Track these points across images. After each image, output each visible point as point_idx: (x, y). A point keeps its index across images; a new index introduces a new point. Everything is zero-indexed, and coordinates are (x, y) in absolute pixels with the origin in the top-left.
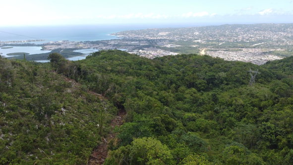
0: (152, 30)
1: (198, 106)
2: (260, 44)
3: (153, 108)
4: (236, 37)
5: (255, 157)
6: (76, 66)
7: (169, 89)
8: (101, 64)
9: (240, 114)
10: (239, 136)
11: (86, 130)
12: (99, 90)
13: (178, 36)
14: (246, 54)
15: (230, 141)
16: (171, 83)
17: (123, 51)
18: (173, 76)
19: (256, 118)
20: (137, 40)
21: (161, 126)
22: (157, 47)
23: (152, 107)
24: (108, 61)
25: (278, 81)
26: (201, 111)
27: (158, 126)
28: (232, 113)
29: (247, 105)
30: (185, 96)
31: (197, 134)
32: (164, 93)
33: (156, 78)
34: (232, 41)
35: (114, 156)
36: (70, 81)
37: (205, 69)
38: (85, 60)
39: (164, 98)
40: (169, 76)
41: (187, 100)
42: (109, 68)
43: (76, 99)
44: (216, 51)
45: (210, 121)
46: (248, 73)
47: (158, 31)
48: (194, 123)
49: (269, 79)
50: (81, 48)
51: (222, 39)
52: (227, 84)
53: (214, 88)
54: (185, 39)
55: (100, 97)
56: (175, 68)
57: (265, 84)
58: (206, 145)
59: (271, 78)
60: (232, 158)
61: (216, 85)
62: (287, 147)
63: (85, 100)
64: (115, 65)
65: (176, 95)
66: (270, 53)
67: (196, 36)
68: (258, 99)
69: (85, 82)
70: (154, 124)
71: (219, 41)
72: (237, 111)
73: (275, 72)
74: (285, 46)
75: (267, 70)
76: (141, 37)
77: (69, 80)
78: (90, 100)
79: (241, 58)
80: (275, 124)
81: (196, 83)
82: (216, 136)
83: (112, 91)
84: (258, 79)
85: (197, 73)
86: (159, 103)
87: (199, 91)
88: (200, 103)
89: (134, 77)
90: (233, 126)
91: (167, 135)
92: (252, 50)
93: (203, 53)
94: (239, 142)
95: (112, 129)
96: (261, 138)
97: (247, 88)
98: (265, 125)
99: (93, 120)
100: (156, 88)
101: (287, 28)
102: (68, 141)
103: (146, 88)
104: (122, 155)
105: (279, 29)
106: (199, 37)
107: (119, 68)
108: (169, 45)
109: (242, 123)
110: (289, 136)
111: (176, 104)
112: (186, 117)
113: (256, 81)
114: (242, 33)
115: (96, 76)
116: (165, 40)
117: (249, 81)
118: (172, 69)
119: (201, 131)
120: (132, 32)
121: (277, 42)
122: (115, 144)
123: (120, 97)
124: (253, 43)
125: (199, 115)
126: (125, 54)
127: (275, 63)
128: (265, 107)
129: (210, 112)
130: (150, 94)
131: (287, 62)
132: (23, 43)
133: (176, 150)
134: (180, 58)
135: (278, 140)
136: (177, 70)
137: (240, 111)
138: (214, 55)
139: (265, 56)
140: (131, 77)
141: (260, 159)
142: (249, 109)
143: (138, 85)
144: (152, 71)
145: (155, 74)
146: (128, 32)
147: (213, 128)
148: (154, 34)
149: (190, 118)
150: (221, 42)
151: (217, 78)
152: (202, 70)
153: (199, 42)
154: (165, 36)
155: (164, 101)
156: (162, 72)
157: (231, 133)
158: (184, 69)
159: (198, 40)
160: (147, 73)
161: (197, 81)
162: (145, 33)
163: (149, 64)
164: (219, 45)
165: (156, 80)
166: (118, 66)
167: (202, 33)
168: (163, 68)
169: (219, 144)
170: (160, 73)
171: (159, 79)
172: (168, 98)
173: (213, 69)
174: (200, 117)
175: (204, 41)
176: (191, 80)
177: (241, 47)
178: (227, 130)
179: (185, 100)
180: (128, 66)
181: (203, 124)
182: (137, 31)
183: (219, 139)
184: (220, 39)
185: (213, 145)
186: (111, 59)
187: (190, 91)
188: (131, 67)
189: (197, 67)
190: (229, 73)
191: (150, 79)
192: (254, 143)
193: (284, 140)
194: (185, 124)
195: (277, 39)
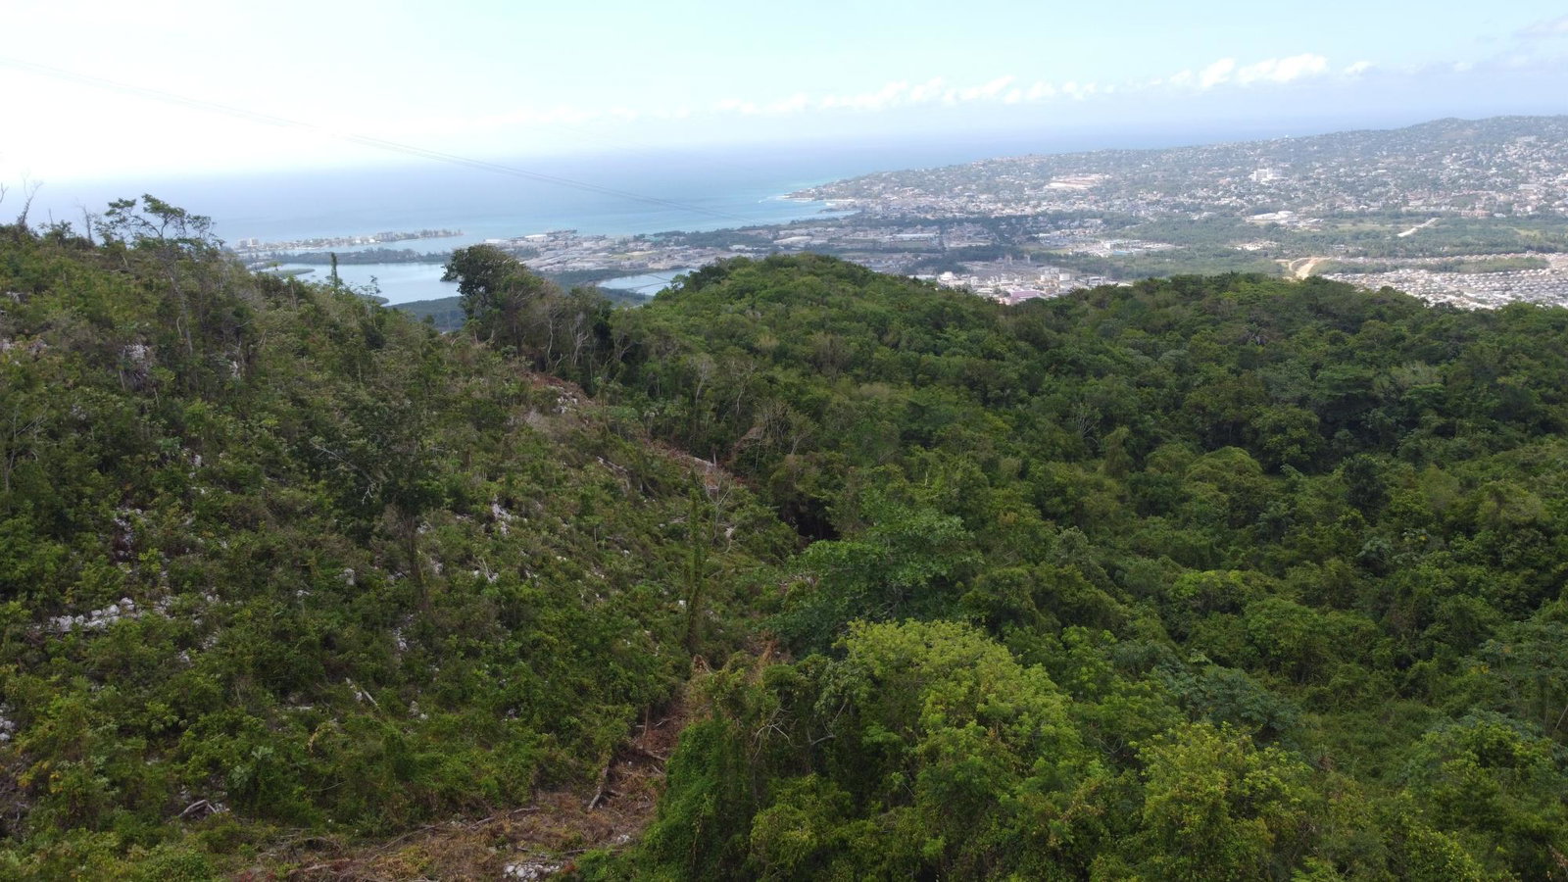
0: (1010, 166)
1: (1261, 538)
4: (1504, 188)
7: (1096, 453)
8: (725, 319)
9: (1529, 580)
11: (613, 615)
12: (703, 438)
13: (1157, 196)
16: (1109, 421)
18: (1123, 386)
20: (926, 224)
21: (1033, 621)
22: (1035, 257)
24: (759, 304)
26: (1274, 561)
28: (1474, 571)
30: (1187, 489)
34: (1479, 212)
37: (1310, 352)
39: (1060, 490)
41: (1201, 507)
42: (767, 341)
44: (1382, 269)
45: (1334, 616)
47: (1047, 168)
48: (1236, 621)
50: (638, 271)
51: (1414, 204)
52: (1446, 432)
54: (1197, 209)
55: (707, 475)
56: (1134, 346)
61: (1379, 439)
64: (797, 326)
65: (1135, 486)
67: (1262, 189)
69: (630, 395)
71: (1398, 216)
72: (1508, 559)
76: (952, 205)
78: (654, 483)
81: (1257, 423)
82: (1369, 704)
83: (769, 442)
85: (1260, 372)
86: (1030, 514)
87: (1272, 467)
88: (1274, 520)
89: (899, 387)
100: (1018, 445)
102: (508, 659)
103: (957, 438)
106: (1281, 196)
107: (821, 339)
108: (1107, 244)
111: (1130, 532)
112: (1188, 591)
114: (1543, 165)
115: (694, 370)
116: (1081, 216)
118: (1117, 351)
119: (1274, 667)
120: (903, 179)
123: (815, 472)
125: (1261, 578)
129: (1333, 564)
132: (362, 249)
134: (1161, 296)
136: (1147, 359)
137: (1525, 562)
140: (881, 390)
143: (915, 426)
144: (1003, 359)
145: (1015, 376)
146: (884, 180)
147: (1352, 655)
148: (1021, 187)
149: (1208, 596)
150: (1411, 222)
151: (1381, 395)
152: (1293, 353)
153: (1282, 222)
154: (1084, 196)
155: (1063, 508)
156: (1061, 365)
157: (1462, 688)
158: (1181, 352)
159: (1276, 211)
160: (970, 367)
161: (1259, 415)
162: (975, 181)
163: (984, 322)
164: (1401, 235)
165: (1019, 406)
166: (818, 330)
167: (1297, 176)
168: (1061, 345)
169: (1385, 744)
170: (1047, 368)
171: (1035, 399)
172: (1082, 494)
173: (1361, 347)
174: (1270, 590)
175: (1308, 215)
176: (1223, 410)
177: (1535, 244)
178: (1440, 668)
179: (1186, 506)
180: (871, 334)
181: (1286, 628)
182: (932, 173)
183: (1386, 717)
184: (1406, 202)
185: (1347, 748)
186: (779, 297)
187: (1218, 462)
188: (888, 338)
189: (1262, 344)
190: (1459, 365)
191: (986, 400)
194: (1181, 629)
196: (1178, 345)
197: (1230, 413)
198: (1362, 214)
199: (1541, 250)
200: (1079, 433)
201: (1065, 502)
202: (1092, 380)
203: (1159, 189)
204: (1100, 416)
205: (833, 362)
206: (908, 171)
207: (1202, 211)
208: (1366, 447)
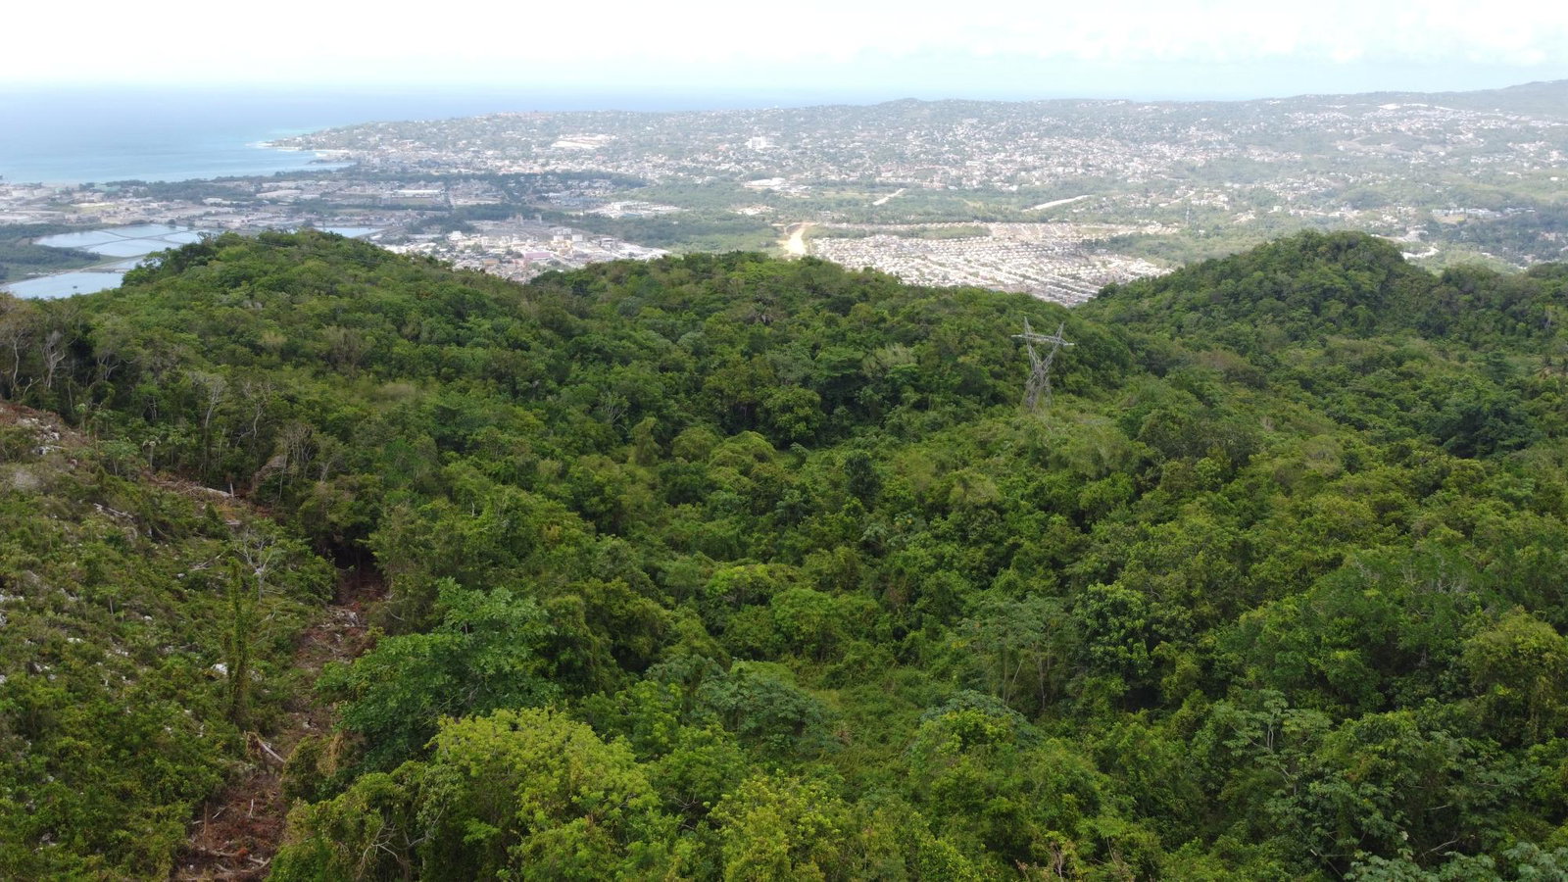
0: (515, 122)
1: (780, 523)
2: (1064, 201)
3: (539, 549)
4: (955, 164)
5: (1060, 754)
6: (61, 328)
7: (626, 441)
8: (220, 313)
9: (989, 553)
10: (988, 657)
11: (147, 701)
12: (216, 466)
13: (661, 159)
14: (1004, 253)
15: (944, 689)
16: (636, 410)
17: (356, 242)
18: (646, 373)
19: (1063, 566)
20: (430, 180)
21: (588, 646)
22: (547, 217)
23: (532, 546)
24: (259, 294)
25: (1153, 384)
26: (793, 548)
27: (570, 642)
29: (1016, 507)
30: (712, 476)
31: (780, 669)
32: (598, 469)
33: (552, 384)
34: (936, 185)
35: (323, 829)
36: (26, 423)
37: (808, 333)
38: (117, 294)
39: (599, 489)
40: (621, 375)
41: (726, 496)
42: (273, 337)
43: (67, 527)
44: (861, 235)
45: (844, 598)
46: (1018, 344)
47: (553, 126)
48: (765, 612)
49: (1115, 374)
50: (89, 225)
51: (887, 176)
52: (921, 406)
53: (857, 429)
54: (700, 173)
55: (225, 508)
56: (653, 328)
57: (1097, 398)
58: (828, 721)
59: (1124, 366)
60: (955, 772)
61: (869, 414)
62: (1199, 693)
63: (130, 532)
64: (306, 319)
65: (665, 477)
66: (1118, 245)
67: (757, 156)
68: (1066, 474)
69: (124, 423)
70: (548, 637)
71: (873, 186)
72: (973, 536)
73: (1138, 336)
74: (1180, 212)
75: (1103, 330)
76: (460, 159)
77: (21, 413)
78: (164, 525)
79: (983, 272)
80: (1146, 591)
81: (769, 403)
82: (876, 673)
83: (294, 469)
84: (1062, 373)
85: (769, 355)
86: (574, 525)
87: (784, 446)
88: (791, 508)
89: (424, 385)
90: (957, 612)
91: (622, 688)
92: (1034, 231)
93: (794, 247)
94: (986, 692)
95: (307, 681)
96: (1088, 662)
97: (1016, 421)
98: (1101, 597)
99: (189, 644)
100: (551, 442)
101: (1186, 126)
102: (33, 778)
103: (495, 441)
104: (376, 820)
105: (1153, 128)
106: (775, 164)
107: (333, 334)
108: (618, 206)
109: (995, 598)
110: (1209, 639)
111: (663, 522)
112: (722, 587)
113: (1055, 384)
114: (984, 144)
115: (197, 387)
116: (590, 177)
117: (1023, 387)
118: (638, 336)
119: (798, 651)
120: (402, 131)
121: (1146, 193)
122: (329, 765)
123: (348, 498)
125: (783, 569)
126: (365, 255)
127: (1139, 296)
128: (1099, 509)
129: (841, 550)
130: (524, 477)
131: (1193, 288)
134: (675, 273)
135: (1160, 662)
136: (664, 342)
137: (985, 537)
138: (855, 256)
139: (1093, 258)
140: (405, 387)
141: (1084, 765)
142: (1029, 524)
143: (447, 431)
144: (528, 349)
145: (542, 366)
146: (380, 130)
147: (860, 632)
148: (528, 145)
149: (739, 590)
150: (884, 192)
151: (870, 375)
152: (795, 335)
153: (776, 188)
154: (592, 156)
155: (602, 507)
156: (585, 353)
157: (945, 651)
158: (699, 335)
159: (770, 177)
160: (496, 359)
161: (770, 396)
162: (478, 136)
163: (506, 309)
164: (876, 203)
165: (549, 398)
166: (329, 324)
167: (787, 145)
168: (585, 332)
169: (890, 712)
170: (572, 357)
171: (565, 391)
172: (619, 492)
173: (851, 330)
174: (791, 579)
175: (798, 182)
176: (739, 392)
177: (980, 215)
178: (928, 636)
179: (714, 496)
180: (389, 326)
181: (807, 615)
182: (433, 126)
183: (889, 685)
184: (879, 175)
185: (860, 720)
186: (281, 286)
187: (738, 447)
188: (407, 330)
189: (767, 323)
190: (929, 346)
191: (515, 393)
192: (1054, 688)
193: (1187, 663)
194: (719, 624)
195: (1144, 175)
196: (694, 325)
197: (745, 395)
198: (843, 183)
199: (985, 220)
200: (609, 422)
201: (603, 501)
202: (618, 368)
203: (664, 152)
204: (627, 404)
205: (348, 359)
206: (407, 122)
207: (705, 175)
208: (859, 421)
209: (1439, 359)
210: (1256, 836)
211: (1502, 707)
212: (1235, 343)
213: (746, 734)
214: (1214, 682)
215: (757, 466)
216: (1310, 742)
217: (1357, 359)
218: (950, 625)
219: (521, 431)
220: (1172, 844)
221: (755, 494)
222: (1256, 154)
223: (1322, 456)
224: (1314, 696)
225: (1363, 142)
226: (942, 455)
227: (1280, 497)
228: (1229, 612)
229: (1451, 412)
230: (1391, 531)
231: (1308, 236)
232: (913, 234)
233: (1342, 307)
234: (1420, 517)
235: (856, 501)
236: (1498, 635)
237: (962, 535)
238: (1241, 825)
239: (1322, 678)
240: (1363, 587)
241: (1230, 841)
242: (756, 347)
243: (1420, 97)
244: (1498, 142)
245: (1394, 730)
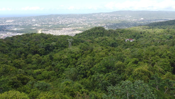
1: (42, 64)
2: (71, 25)
3: (10, 72)
5: (77, 84)
7: (20, 57)
9: (67, 64)
10: (68, 76)
14: (65, 31)
15: (63, 80)
16: (21, 53)
18: (22, 48)
19: (75, 64)
21: (18, 83)
22: (6, 31)
23: (9, 71)
25: (82, 44)
26: (44, 67)
27: (16, 82)
28: (62, 64)
29: (69, 58)
30: (32, 60)
31: (44, 81)
32: (16, 61)
33: (9, 51)
34: (56, 24)
37: (43, 42)
39: (17, 64)
40: (19, 49)
41: (34, 62)
44: (48, 30)
45: (51, 72)
46: (67, 41)
47: (6, 19)
48: (41, 75)
49: (78, 43)
52: (57, 49)
54: (26, 24)
56: (22, 43)
57: (77, 46)
59: (79, 42)
61: (51, 50)
62: (91, 75)
65: (26, 61)
66: (77, 30)
67: (34, 22)
68: (74, 54)
70: (12, 82)
72: (65, 62)
73: (80, 39)
74: (83, 26)
75: (76, 38)
79: (63, 33)
80: (84, 65)
81: (39, 50)
82: (55, 80)
85: (38, 45)
86: (14, 68)
87: (41, 55)
88: (43, 62)
90: (64, 71)
92: (68, 29)
93: (40, 32)
96: (79, 74)
97: (68, 49)
98: (79, 66)
100: (10, 58)
101: (82, 16)
105: (79, 17)
106: (36, 23)
108: (16, 29)
109: (68, 69)
110: (91, 69)
111: (27, 66)
112: (35, 73)
113: (72, 45)
116: (12, 25)
117: (68, 45)
118: (20, 44)
119: (46, 79)
121: (79, 24)
124: (67, 25)
125: (43, 69)
127: (80, 35)
128: (78, 57)
129: (49, 66)
130: (7, 63)
131: (85, 33)
133: (31, 94)
134: (25, 36)
135: (86, 72)
136: (24, 44)
138: (47, 33)
139: (74, 31)
141: (80, 84)
142: (71, 60)
144: (5, 47)
145: (7, 49)
147: (53, 75)
148: (2, 22)
149: (37, 73)
150: (50, 25)
151: (51, 46)
154: (12, 23)
155: (18, 66)
156: (13, 47)
157: (63, 76)
159: (36, 24)
167: (37, 20)
168: (13, 44)
169: (57, 84)
171: (11, 52)
172: (20, 63)
173: (48, 41)
174: (44, 70)
175: (39, 25)
178: (61, 74)
179: (33, 62)
181: (46, 74)
183: (57, 81)
184: (49, 23)
185: (54, 85)
187: (35, 56)
189: (37, 41)
190: (57, 42)
191: (4, 53)
192: (76, 77)
193: (89, 72)
194: (35, 77)
195: (79, 22)
196: (28, 42)
197: (35, 50)
198: (45, 25)
199: (62, 28)
200: (18, 55)
203: (21, 22)
208: (50, 51)
209: (109, 38)
210: (98, 88)
211: (119, 70)
212: (90, 39)
213: (40, 89)
214: (92, 73)
215: (38, 58)
216: (102, 77)
217: (102, 39)
218: (63, 73)
219: (5, 58)
220: (90, 91)
221: (38, 61)
222: (90, 19)
223: (99, 49)
224: (102, 73)
225: (100, 18)
226: (60, 54)
227: (96, 54)
228: (93, 66)
229: (111, 44)
230: (107, 55)
231: (96, 27)
232: (54, 30)
233: (100, 34)
234: (109, 53)
235: (51, 60)
236: (118, 64)
237: (63, 62)
238: (97, 88)
239: (102, 71)
240: (105, 61)
241: (96, 89)
242: (36, 44)
243: (104, 13)
244: (112, 17)
245: (109, 74)
